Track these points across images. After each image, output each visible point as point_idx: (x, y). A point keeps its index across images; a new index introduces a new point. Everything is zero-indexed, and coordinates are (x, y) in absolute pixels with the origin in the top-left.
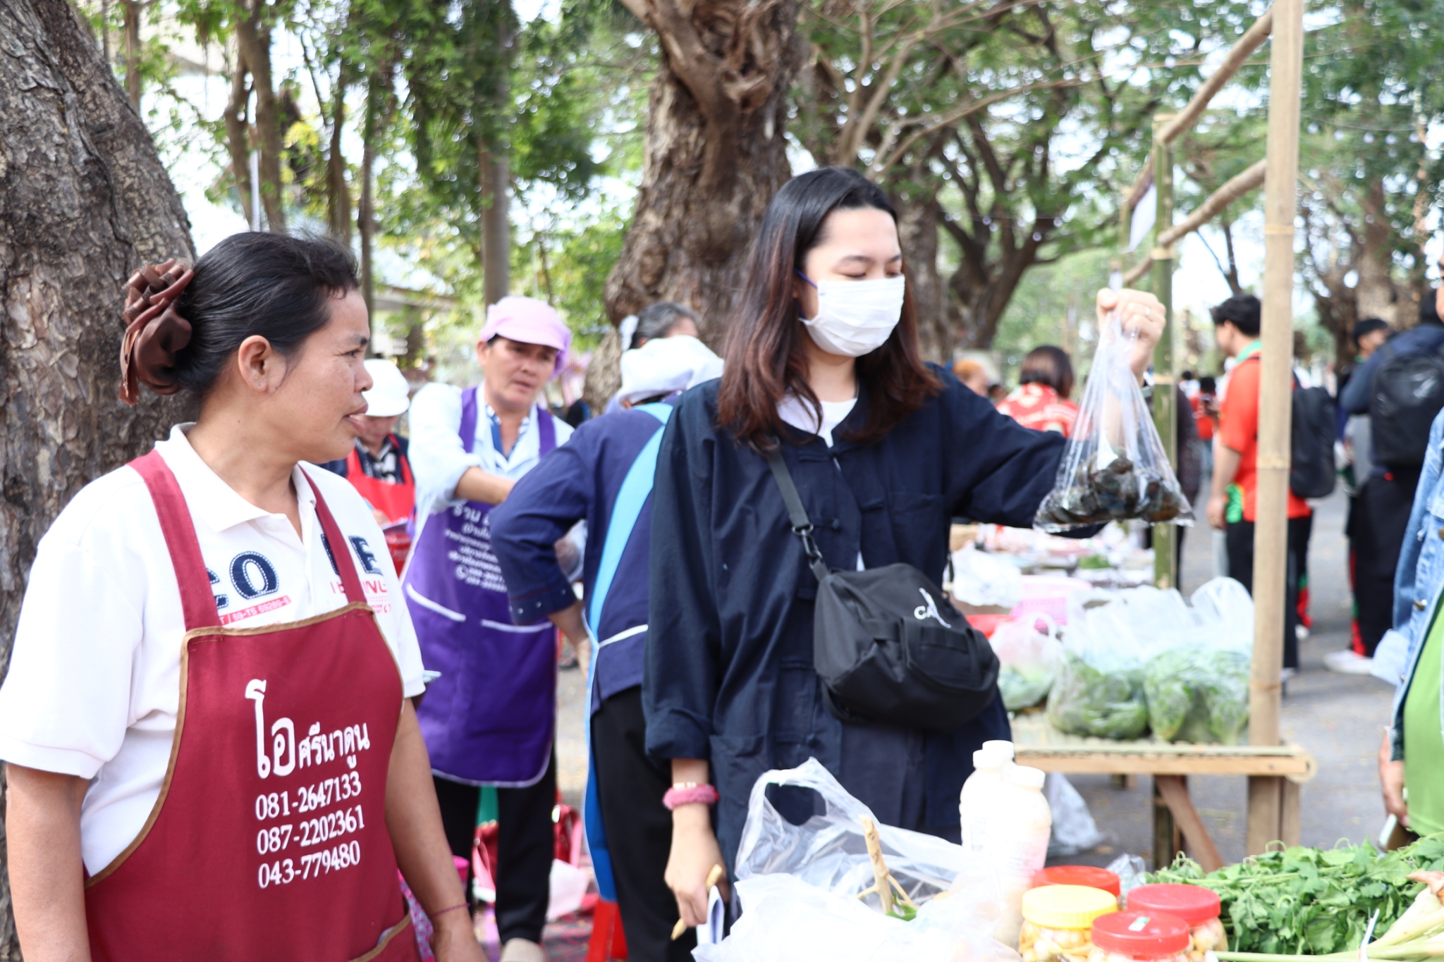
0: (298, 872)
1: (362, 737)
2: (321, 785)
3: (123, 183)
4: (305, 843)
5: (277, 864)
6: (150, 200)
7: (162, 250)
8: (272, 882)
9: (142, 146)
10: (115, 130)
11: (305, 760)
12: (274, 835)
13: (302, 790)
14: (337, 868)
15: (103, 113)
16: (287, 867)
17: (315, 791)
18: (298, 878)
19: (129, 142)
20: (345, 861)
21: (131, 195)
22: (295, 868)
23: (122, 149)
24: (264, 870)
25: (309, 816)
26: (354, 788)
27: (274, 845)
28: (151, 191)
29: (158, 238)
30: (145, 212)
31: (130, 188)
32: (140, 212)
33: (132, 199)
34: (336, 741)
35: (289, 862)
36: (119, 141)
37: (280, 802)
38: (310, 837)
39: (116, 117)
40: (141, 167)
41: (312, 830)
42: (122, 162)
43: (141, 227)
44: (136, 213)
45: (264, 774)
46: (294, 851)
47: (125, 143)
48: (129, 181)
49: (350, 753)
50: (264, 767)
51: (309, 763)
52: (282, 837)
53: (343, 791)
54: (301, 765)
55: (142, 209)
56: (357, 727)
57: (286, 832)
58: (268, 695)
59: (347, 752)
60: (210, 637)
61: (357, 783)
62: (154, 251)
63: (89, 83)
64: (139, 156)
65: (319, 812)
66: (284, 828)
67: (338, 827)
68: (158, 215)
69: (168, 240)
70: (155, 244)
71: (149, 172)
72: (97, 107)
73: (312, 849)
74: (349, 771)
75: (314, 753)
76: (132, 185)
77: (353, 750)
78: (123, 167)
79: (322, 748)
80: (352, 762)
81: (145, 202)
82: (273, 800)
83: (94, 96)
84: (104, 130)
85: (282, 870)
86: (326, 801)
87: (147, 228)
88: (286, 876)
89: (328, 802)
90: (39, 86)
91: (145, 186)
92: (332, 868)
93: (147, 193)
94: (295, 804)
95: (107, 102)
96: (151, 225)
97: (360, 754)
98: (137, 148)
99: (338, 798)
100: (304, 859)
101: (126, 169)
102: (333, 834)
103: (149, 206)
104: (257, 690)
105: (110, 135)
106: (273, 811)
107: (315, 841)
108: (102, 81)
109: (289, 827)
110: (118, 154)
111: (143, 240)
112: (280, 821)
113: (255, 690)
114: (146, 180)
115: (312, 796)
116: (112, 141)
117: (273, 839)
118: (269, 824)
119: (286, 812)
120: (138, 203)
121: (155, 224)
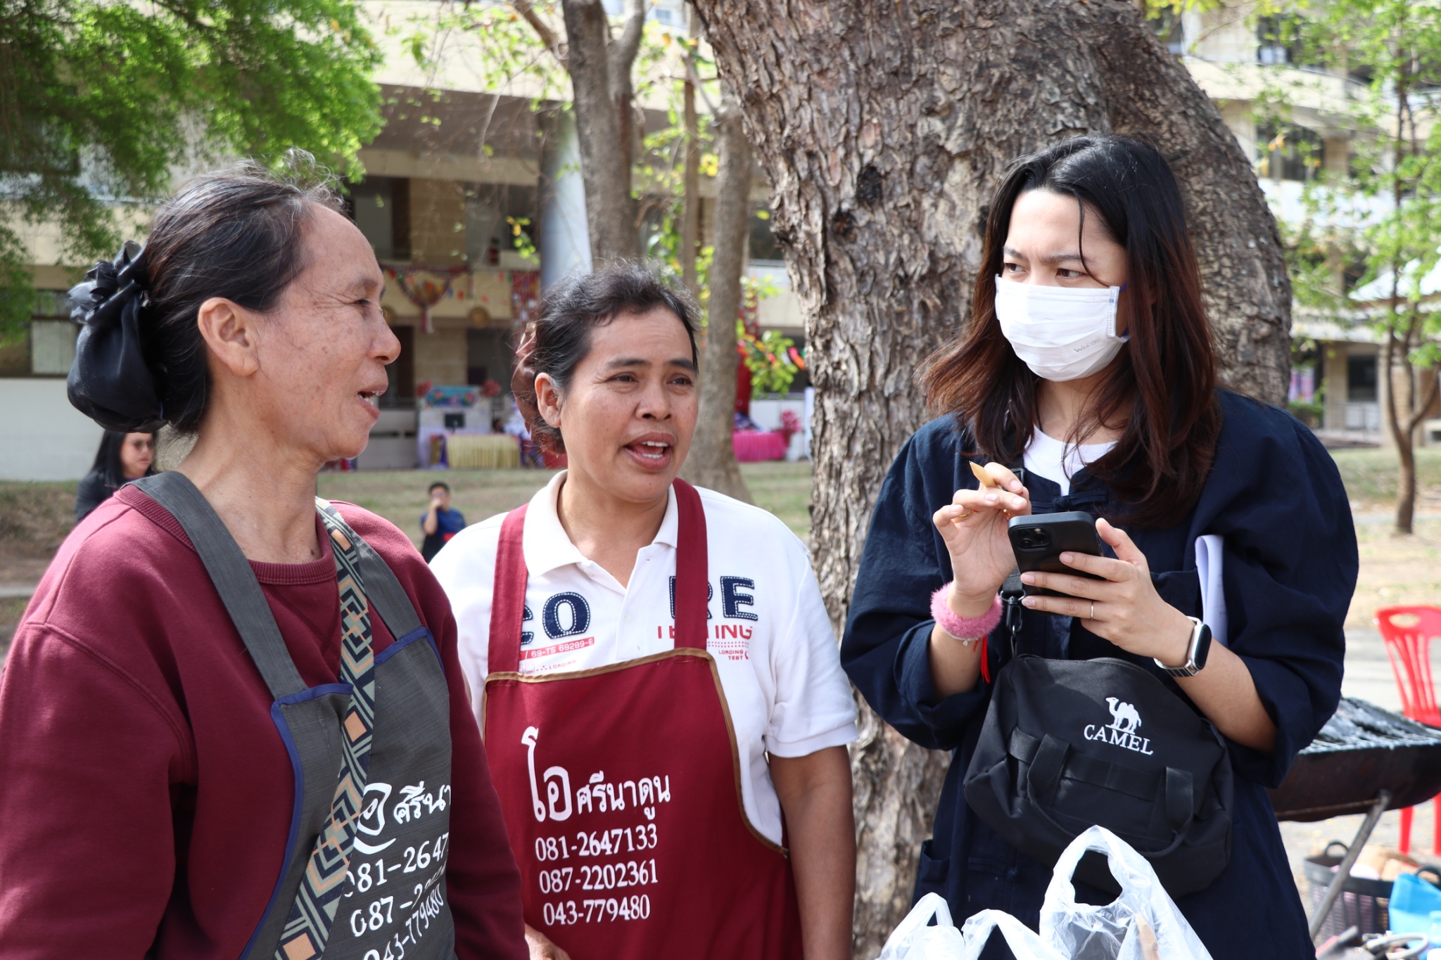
0: (581, 915)
1: (663, 789)
2: (606, 833)
3: (1195, 208)
4: (586, 887)
5: (561, 905)
6: (1223, 223)
7: (1227, 272)
8: (557, 922)
9: (1224, 167)
10: (1189, 157)
11: (585, 806)
12: (555, 876)
13: (582, 835)
14: (627, 918)
15: (1180, 140)
16: (571, 908)
17: (599, 838)
18: (581, 920)
19: (1208, 165)
20: (635, 913)
21: (1203, 218)
22: (578, 911)
23: (1200, 173)
24: (549, 908)
25: (590, 861)
26: (651, 841)
27: (557, 886)
28: (1226, 213)
29: (1226, 261)
30: (1216, 234)
31: (1203, 212)
32: (1210, 234)
33: (1203, 223)
34: (628, 792)
35: (571, 903)
36: (1195, 167)
37: (559, 846)
38: (592, 882)
39: (1193, 142)
40: (1218, 190)
41: (595, 875)
42: (1197, 187)
43: (1209, 251)
44: (1206, 237)
45: (541, 818)
46: (577, 894)
47: (1203, 167)
48: (1201, 205)
49: (648, 803)
50: (540, 811)
51: (590, 809)
52: (564, 879)
53: (637, 841)
54: (580, 811)
55: (1213, 232)
56: (657, 778)
57: (567, 874)
58: (540, 742)
59: (643, 801)
60: (506, 681)
61: (654, 836)
62: (1219, 273)
63: (1167, 114)
64: (1218, 179)
65: (602, 859)
66: (564, 871)
67: (629, 877)
68: (1230, 236)
69: (1236, 261)
70: (1222, 266)
71: (1227, 194)
72: (1173, 135)
73: (594, 895)
74: (646, 822)
75: (596, 801)
76: (1205, 208)
77: (652, 801)
78: (1197, 192)
79: (608, 797)
80: (650, 814)
81: (1216, 224)
82: (551, 843)
83: (1172, 124)
84: (1178, 158)
85: (567, 911)
86: (612, 849)
87: (1215, 251)
88: (570, 917)
89: (616, 851)
90: (1066, 128)
91: (1220, 208)
92: (620, 918)
93: (1221, 215)
94: (574, 848)
95: (1185, 129)
96: (1221, 247)
97: (660, 807)
98: (1216, 171)
99: (631, 848)
100: (586, 903)
101: (1200, 193)
102: (622, 884)
103: (1222, 227)
104: (531, 737)
105: (1183, 161)
106: (553, 854)
107: (598, 887)
108: (1182, 108)
109: (570, 870)
110: (1193, 180)
111: (1208, 263)
112: (560, 863)
113: (530, 736)
114: (1221, 201)
115: (593, 842)
116: (1186, 167)
117: (555, 881)
118: (549, 866)
119: (566, 856)
120: (1209, 226)
121: (1225, 245)
